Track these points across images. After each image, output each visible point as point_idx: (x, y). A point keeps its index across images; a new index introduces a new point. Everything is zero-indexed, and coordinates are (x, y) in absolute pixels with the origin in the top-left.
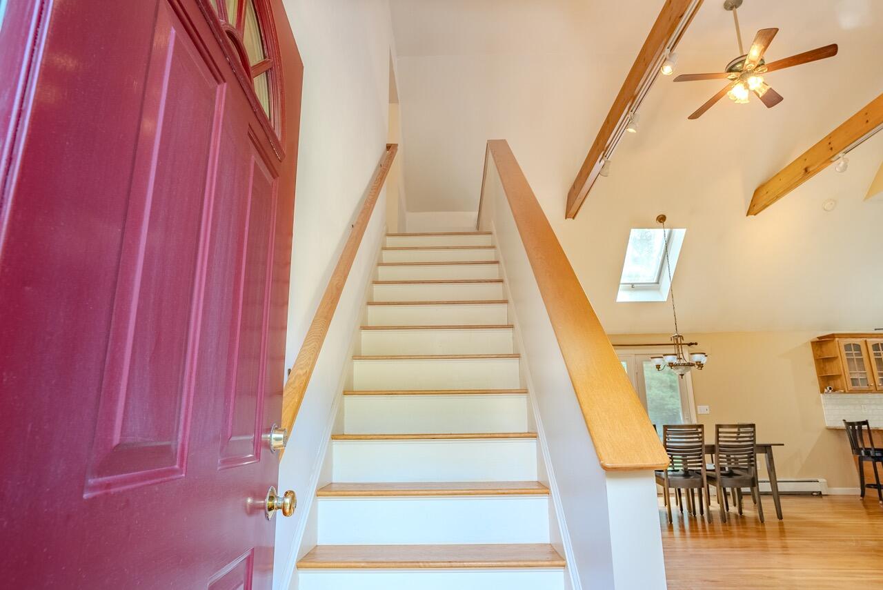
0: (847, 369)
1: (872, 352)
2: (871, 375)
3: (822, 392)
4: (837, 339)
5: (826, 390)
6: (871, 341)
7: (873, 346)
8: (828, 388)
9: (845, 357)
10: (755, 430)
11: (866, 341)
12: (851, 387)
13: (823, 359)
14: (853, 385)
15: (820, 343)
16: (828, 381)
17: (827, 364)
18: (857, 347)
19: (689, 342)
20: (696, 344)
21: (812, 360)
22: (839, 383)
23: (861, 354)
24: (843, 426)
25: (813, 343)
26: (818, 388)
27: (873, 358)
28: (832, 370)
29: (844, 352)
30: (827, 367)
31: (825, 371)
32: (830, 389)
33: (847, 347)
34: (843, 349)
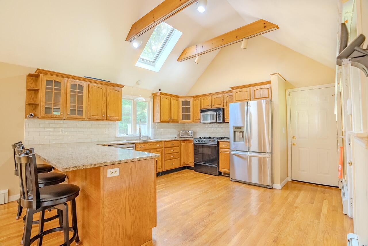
0: (43, 100)
1: (69, 89)
2: (64, 106)
4: (41, 74)
5: (27, 116)
6: (72, 81)
7: (72, 85)
9: (44, 90)
11: (67, 80)
12: (43, 114)
13: (32, 90)
18: (58, 83)
21: (24, 89)
23: (60, 90)
25: (28, 76)
26: (23, 113)
27: (69, 93)
28: (37, 100)
29: (45, 86)
30: (33, 97)
31: (31, 100)
32: (31, 115)
34: (44, 83)
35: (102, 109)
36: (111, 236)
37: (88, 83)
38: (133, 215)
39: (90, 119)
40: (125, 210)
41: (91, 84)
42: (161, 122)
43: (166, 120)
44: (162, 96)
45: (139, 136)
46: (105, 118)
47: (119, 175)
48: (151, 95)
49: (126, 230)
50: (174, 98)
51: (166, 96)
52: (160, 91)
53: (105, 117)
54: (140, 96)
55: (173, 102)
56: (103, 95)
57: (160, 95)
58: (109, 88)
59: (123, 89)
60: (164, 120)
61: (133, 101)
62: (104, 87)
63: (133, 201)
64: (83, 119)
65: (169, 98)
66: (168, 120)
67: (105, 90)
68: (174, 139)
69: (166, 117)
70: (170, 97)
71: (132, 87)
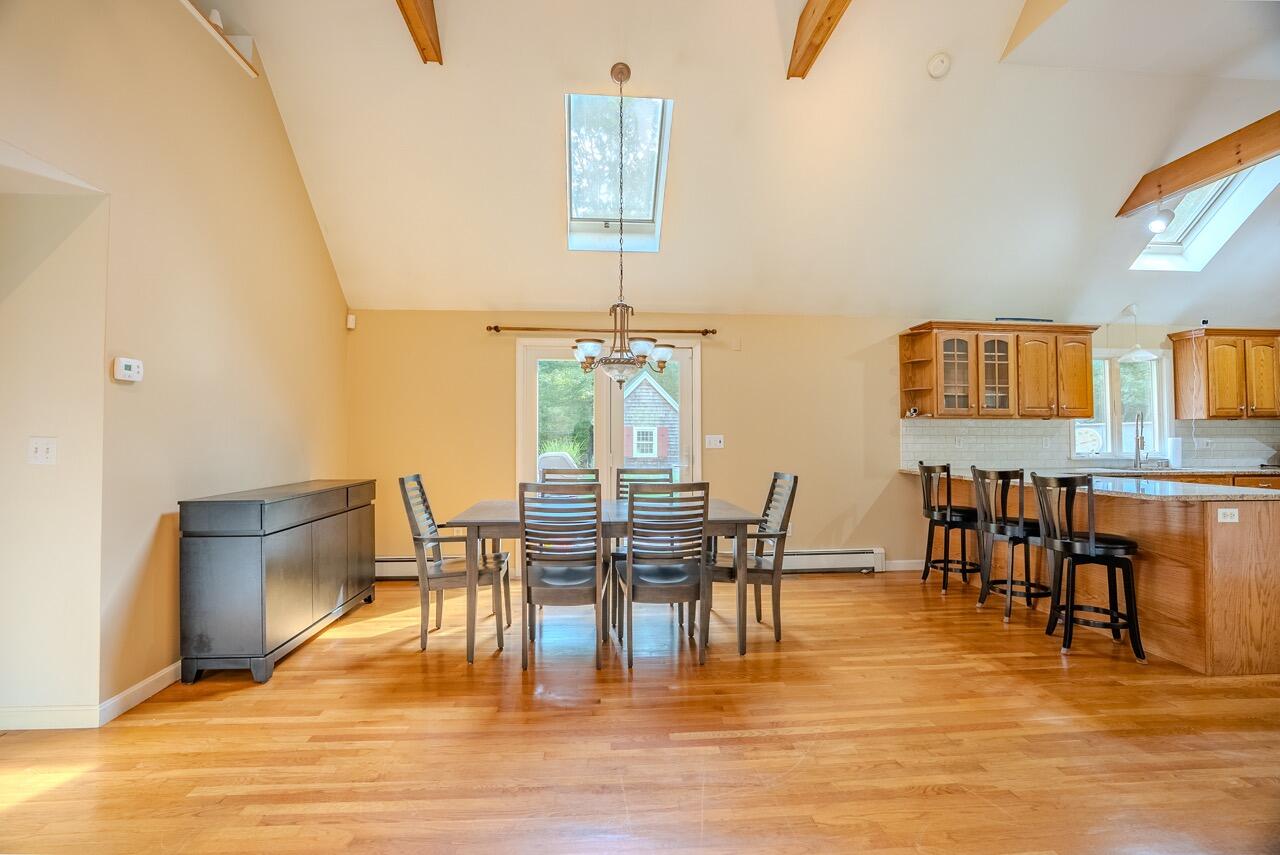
0: (941, 381)
1: (982, 353)
2: (976, 390)
3: (903, 415)
4: (935, 331)
5: (908, 414)
6: (985, 336)
7: (986, 343)
8: (912, 411)
9: (942, 361)
10: (707, 494)
11: (977, 336)
12: (942, 408)
13: (913, 363)
14: (948, 406)
15: (914, 337)
16: (914, 400)
17: (917, 371)
18: (963, 344)
19: (702, 329)
20: (714, 332)
21: (897, 364)
22: (927, 402)
23: (966, 357)
24: (917, 470)
25: (902, 337)
26: (897, 409)
27: (982, 363)
28: (923, 381)
29: (941, 352)
30: (918, 377)
31: (914, 383)
32: (915, 411)
33: (948, 344)
34: (941, 347)
35: (1048, 391)
36: (1226, 628)
37: (1016, 333)
38: (1265, 604)
39: (1023, 416)
40: (1250, 589)
41: (1023, 335)
42: (1210, 417)
43: (1228, 413)
44: (1212, 340)
45: (1134, 458)
46: (1055, 413)
47: (1237, 521)
48: (1164, 338)
49: (1251, 629)
50: (1258, 339)
51: (1227, 338)
52: (1205, 326)
53: (1055, 410)
54: (1138, 349)
55: (1253, 353)
56: (1050, 356)
57: (1206, 338)
58: (1062, 337)
59: (1095, 335)
60: (1223, 412)
61: (1110, 364)
62: (1050, 337)
63: (1265, 577)
64: (1009, 417)
65: (1240, 344)
66: (1238, 410)
67: (1052, 345)
68: (1259, 470)
69: (1231, 402)
70: (1243, 338)
71: (1108, 325)
